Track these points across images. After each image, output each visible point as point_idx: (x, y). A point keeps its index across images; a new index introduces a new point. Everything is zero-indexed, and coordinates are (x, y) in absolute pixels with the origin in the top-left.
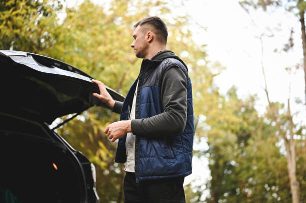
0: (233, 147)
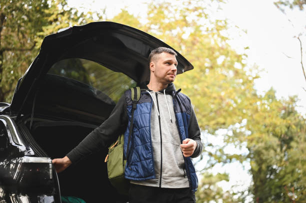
0: (275, 151)
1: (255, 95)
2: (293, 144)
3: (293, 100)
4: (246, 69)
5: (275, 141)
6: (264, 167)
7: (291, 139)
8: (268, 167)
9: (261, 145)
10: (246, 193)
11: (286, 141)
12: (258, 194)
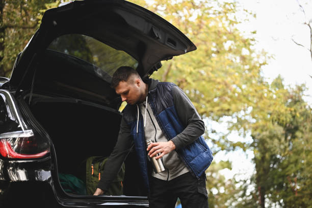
0: (280, 140)
1: (261, 82)
2: (298, 134)
3: (300, 89)
4: (253, 55)
5: (280, 130)
6: (267, 156)
7: (297, 128)
8: (272, 156)
9: (266, 133)
10: (248, 182)
11: (291, 130)
12: (261, 183)
